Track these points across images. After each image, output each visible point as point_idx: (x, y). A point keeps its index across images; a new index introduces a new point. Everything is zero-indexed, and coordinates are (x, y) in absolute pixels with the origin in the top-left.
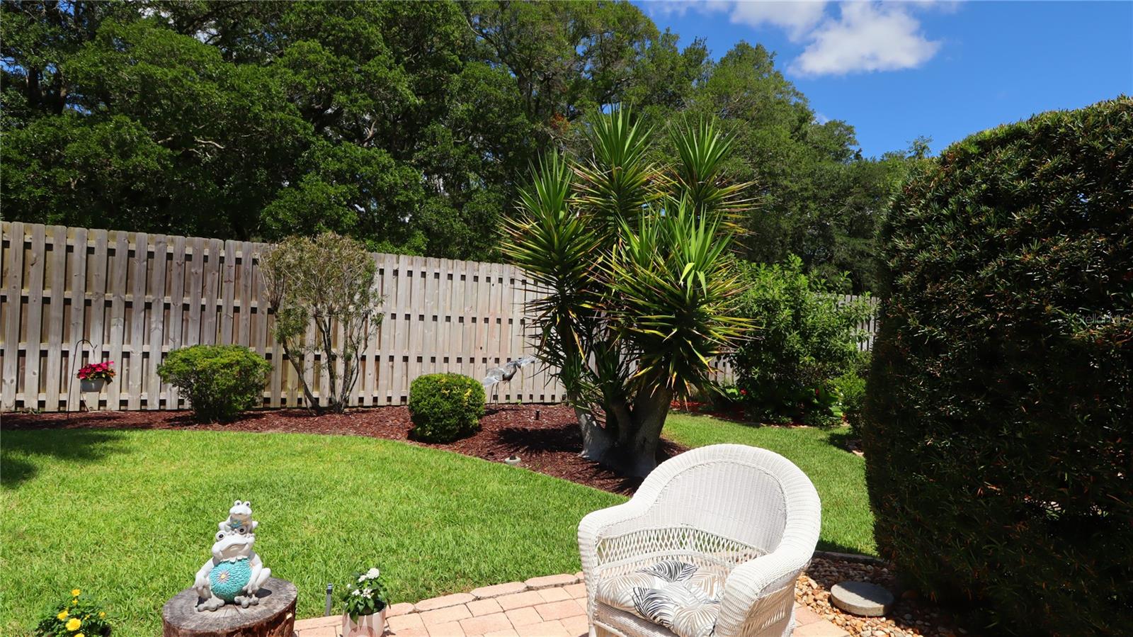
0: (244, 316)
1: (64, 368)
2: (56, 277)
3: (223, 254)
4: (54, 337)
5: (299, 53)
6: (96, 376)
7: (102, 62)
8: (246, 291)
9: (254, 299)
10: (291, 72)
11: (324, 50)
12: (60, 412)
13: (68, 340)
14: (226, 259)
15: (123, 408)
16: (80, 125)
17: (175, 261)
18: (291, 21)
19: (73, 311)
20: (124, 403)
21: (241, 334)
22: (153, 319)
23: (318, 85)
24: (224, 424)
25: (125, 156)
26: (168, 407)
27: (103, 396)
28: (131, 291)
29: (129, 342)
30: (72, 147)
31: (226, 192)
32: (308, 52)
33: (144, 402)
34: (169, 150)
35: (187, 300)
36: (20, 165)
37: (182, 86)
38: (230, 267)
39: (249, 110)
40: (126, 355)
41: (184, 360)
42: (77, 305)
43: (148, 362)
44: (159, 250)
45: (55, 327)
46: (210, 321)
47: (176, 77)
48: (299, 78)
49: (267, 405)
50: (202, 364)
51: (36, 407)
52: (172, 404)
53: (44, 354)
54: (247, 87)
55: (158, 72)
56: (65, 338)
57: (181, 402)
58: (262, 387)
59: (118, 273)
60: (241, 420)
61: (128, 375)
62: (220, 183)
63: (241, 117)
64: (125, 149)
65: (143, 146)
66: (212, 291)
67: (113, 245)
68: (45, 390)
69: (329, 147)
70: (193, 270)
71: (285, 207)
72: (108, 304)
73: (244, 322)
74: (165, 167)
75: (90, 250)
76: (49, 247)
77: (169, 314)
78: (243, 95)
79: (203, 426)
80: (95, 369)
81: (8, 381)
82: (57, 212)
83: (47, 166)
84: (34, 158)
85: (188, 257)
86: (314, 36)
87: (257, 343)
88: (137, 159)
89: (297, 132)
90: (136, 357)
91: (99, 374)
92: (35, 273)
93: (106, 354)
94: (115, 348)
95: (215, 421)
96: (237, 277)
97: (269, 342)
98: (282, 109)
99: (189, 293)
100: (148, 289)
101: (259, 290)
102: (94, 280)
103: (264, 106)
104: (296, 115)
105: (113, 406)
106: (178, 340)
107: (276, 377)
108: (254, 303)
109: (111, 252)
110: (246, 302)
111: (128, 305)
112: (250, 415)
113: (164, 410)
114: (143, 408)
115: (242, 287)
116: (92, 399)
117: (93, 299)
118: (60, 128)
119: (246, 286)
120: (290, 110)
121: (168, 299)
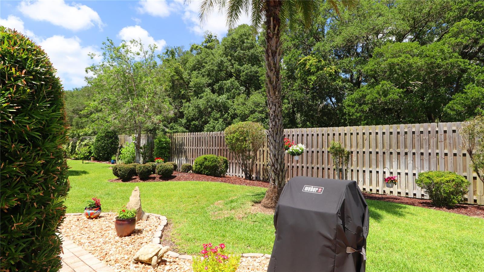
0: (450, 157)
1: (378, 177)
2: (373, 144)
3: (437, 130)
4: (374, 166)
5: (457, 28)
6: (391, 181)
7: (375, 64)
8: (450, 146)
9: (454, 149)
10: (453, 39)
11: (471, 21)
12: (377, 194)
13: (378, 167)
14: (439, 132)
15: (399, 195)
16: (370, 89)
17: (416, 134)
18: (451, 16)
19: (379, 156)
20: (399, 193)
21: (449, 166)
22: (409, 159)
23: (470, 39)
24: (449, 209)
25: (385, 96)
26: (417, 197)
27: (391, 189)
28: (399, 148)
29: (400, 168)
30: (368, 97)
31: (425, 102)
32: (462, 26)
33: (407, 194)
34: (401, 90)
35: (422, 151)
36: (353, 107)
37: (405, 63)
38: (441, 135)
39: (435, 63)
40: (399, 173)
41: (428, 178)
42: (380, 154)
43: (407, 177)
44: (409, 131)
45: (374, 162)
46: (433, 160)
47: (403, 60)
48: (459, 40)
49: (466, 202)
50: (436, 180)
51: (369, 191)
52: (419, 196)
53: (371, 172)
54: (433, 53)
55: (395, 60)
56: (377, 166)
57: (423, 195)
58: (464, 193)
59: (394, 141)
60: (457, 208)
61: (400, 181)
62: (423, 98)
63: (431, 67)
64: (385, 93)
65: (391, 90)
66: (433, 146)
67: (391, 130)
68: (372, 185)
69: (478, 68)
70: (424, 138)
71: (457, 103)
72: (391, 153)
73: (451, 160)
74: (400, 97)
75: (384, 133)
76: (370, 133)
77: (415, 157)
78: (431, 57)
79: (438, 208)
80: (390, 179)
81: (360, 181)
82: (364, 121)
83: (360, 105)
84: (356, 103)
85: (422, 132)
86: (464, 17)
87: (458, 171)
88: (390, 96)
89: (460, 66)
90: (403, 175)
91: (392, 181)
92: (367, 143)
93: (391, 173)
94: (395, 171)
95: (444, 207)
96: (445, 139)
97: (465, 170)
98: (451, 57)
99: (423, 148)
100: (406, 147)
101: (457, 144)
102: (385, 144)
103: (442, 59)
104: (458, 58)
105: (395, 194)
106: (420, 168)
107: (471, 188)
108: (455, 151)
109: (391, 133)
110: (451, 151)
111: (399, 153)
112: (460, 206)
113: (416, 198)
114: (407, 196)
115: (448, 144)
116: (388, 190)
117: (386, 152)
118: (364, 91)
119: (450, 143)
120: (455, 57)
121: (414, 151)
